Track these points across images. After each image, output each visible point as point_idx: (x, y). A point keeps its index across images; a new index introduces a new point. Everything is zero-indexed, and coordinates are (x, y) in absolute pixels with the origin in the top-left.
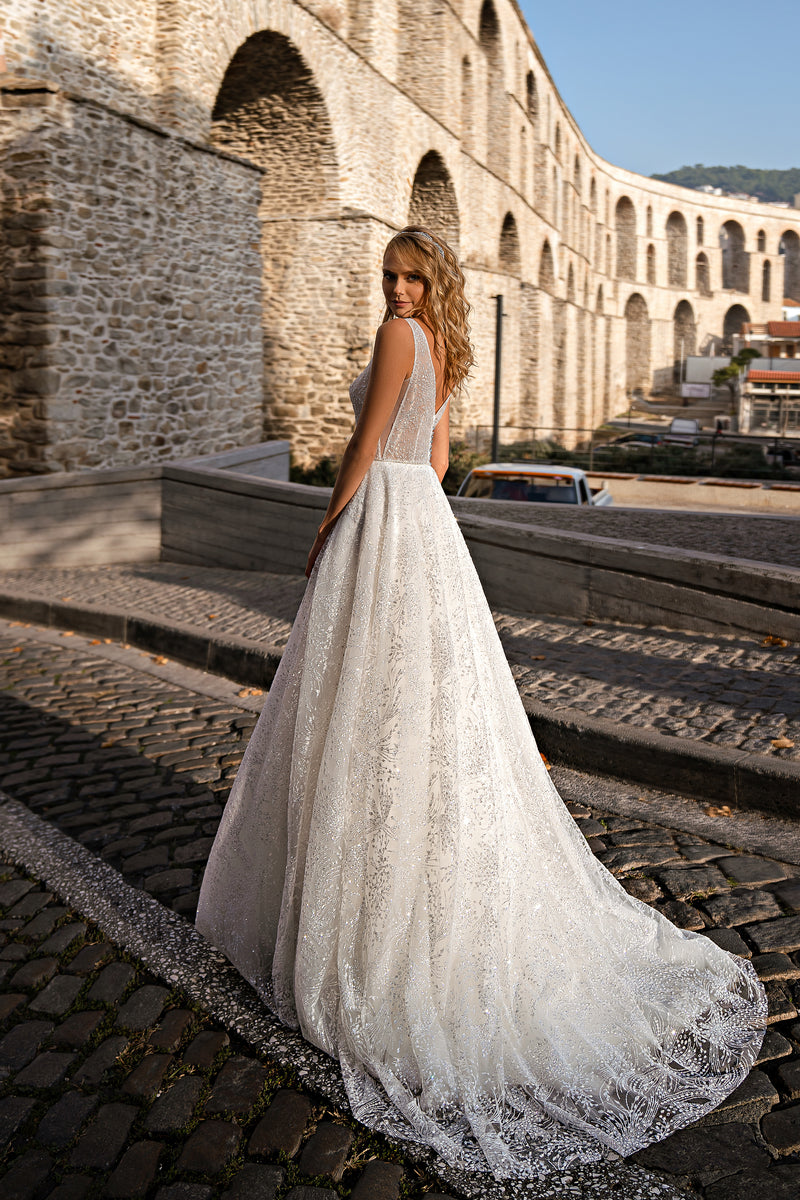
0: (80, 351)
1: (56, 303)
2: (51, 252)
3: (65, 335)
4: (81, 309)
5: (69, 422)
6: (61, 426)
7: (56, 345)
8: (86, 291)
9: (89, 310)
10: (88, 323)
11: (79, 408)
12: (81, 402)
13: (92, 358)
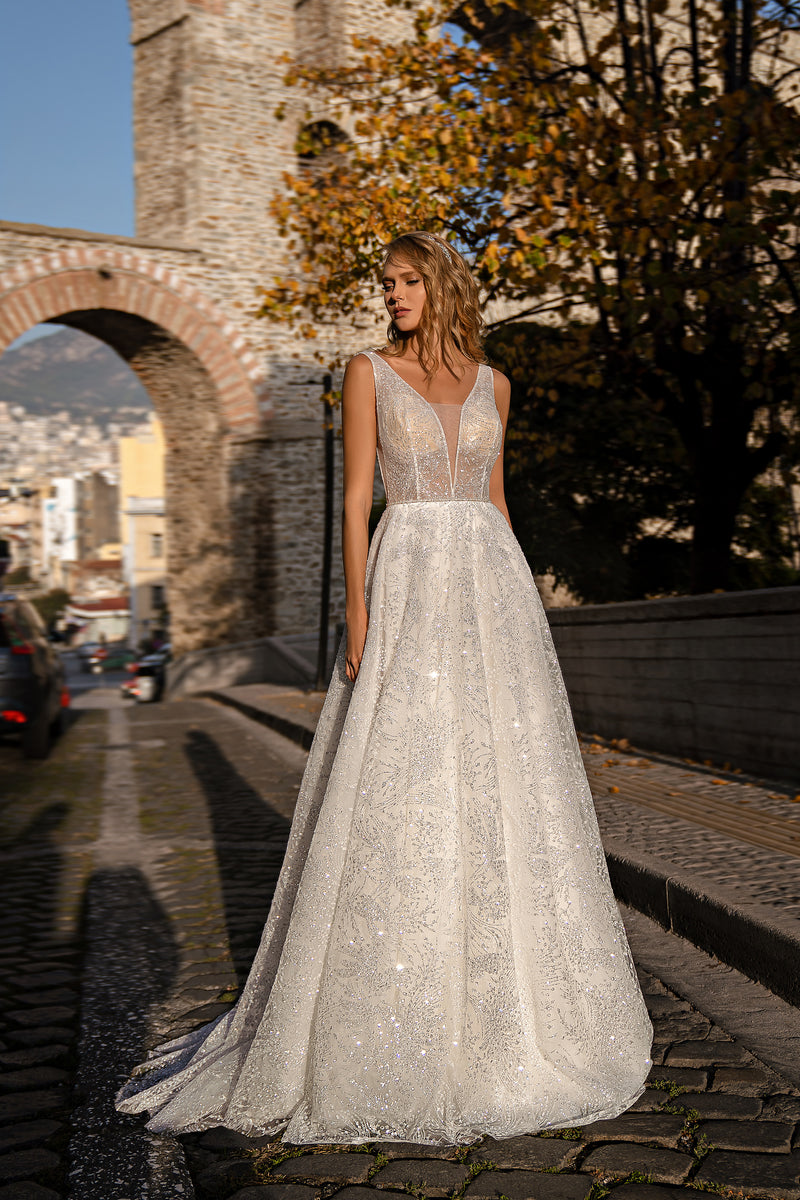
0: (300, 578)
1: (283, 555)
2: (278, 527)
3: (289, 570)
4: (301, 554)
5: (291, 617)
6: (285, 620)
7: (282, 576)
8: (306, 544)
9: (308, 554)
10: (305, 562)
11: (298, 610)
12: (301, 606)
13: (309, 581)
